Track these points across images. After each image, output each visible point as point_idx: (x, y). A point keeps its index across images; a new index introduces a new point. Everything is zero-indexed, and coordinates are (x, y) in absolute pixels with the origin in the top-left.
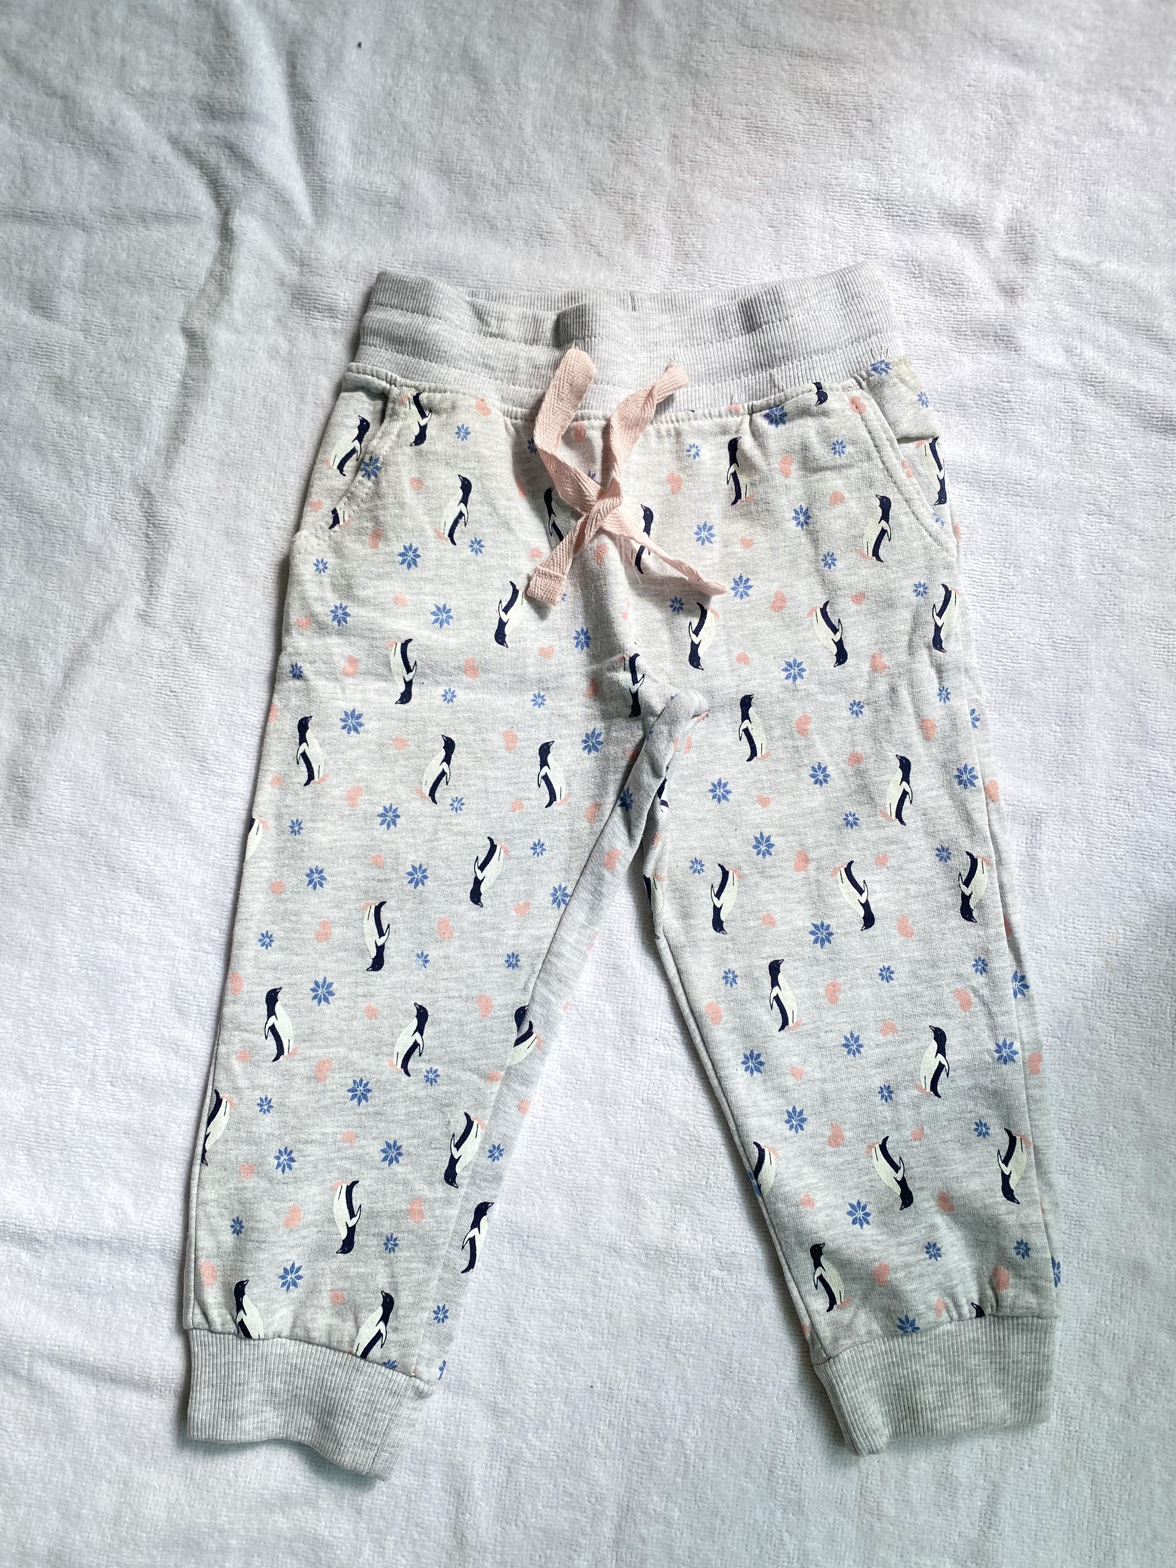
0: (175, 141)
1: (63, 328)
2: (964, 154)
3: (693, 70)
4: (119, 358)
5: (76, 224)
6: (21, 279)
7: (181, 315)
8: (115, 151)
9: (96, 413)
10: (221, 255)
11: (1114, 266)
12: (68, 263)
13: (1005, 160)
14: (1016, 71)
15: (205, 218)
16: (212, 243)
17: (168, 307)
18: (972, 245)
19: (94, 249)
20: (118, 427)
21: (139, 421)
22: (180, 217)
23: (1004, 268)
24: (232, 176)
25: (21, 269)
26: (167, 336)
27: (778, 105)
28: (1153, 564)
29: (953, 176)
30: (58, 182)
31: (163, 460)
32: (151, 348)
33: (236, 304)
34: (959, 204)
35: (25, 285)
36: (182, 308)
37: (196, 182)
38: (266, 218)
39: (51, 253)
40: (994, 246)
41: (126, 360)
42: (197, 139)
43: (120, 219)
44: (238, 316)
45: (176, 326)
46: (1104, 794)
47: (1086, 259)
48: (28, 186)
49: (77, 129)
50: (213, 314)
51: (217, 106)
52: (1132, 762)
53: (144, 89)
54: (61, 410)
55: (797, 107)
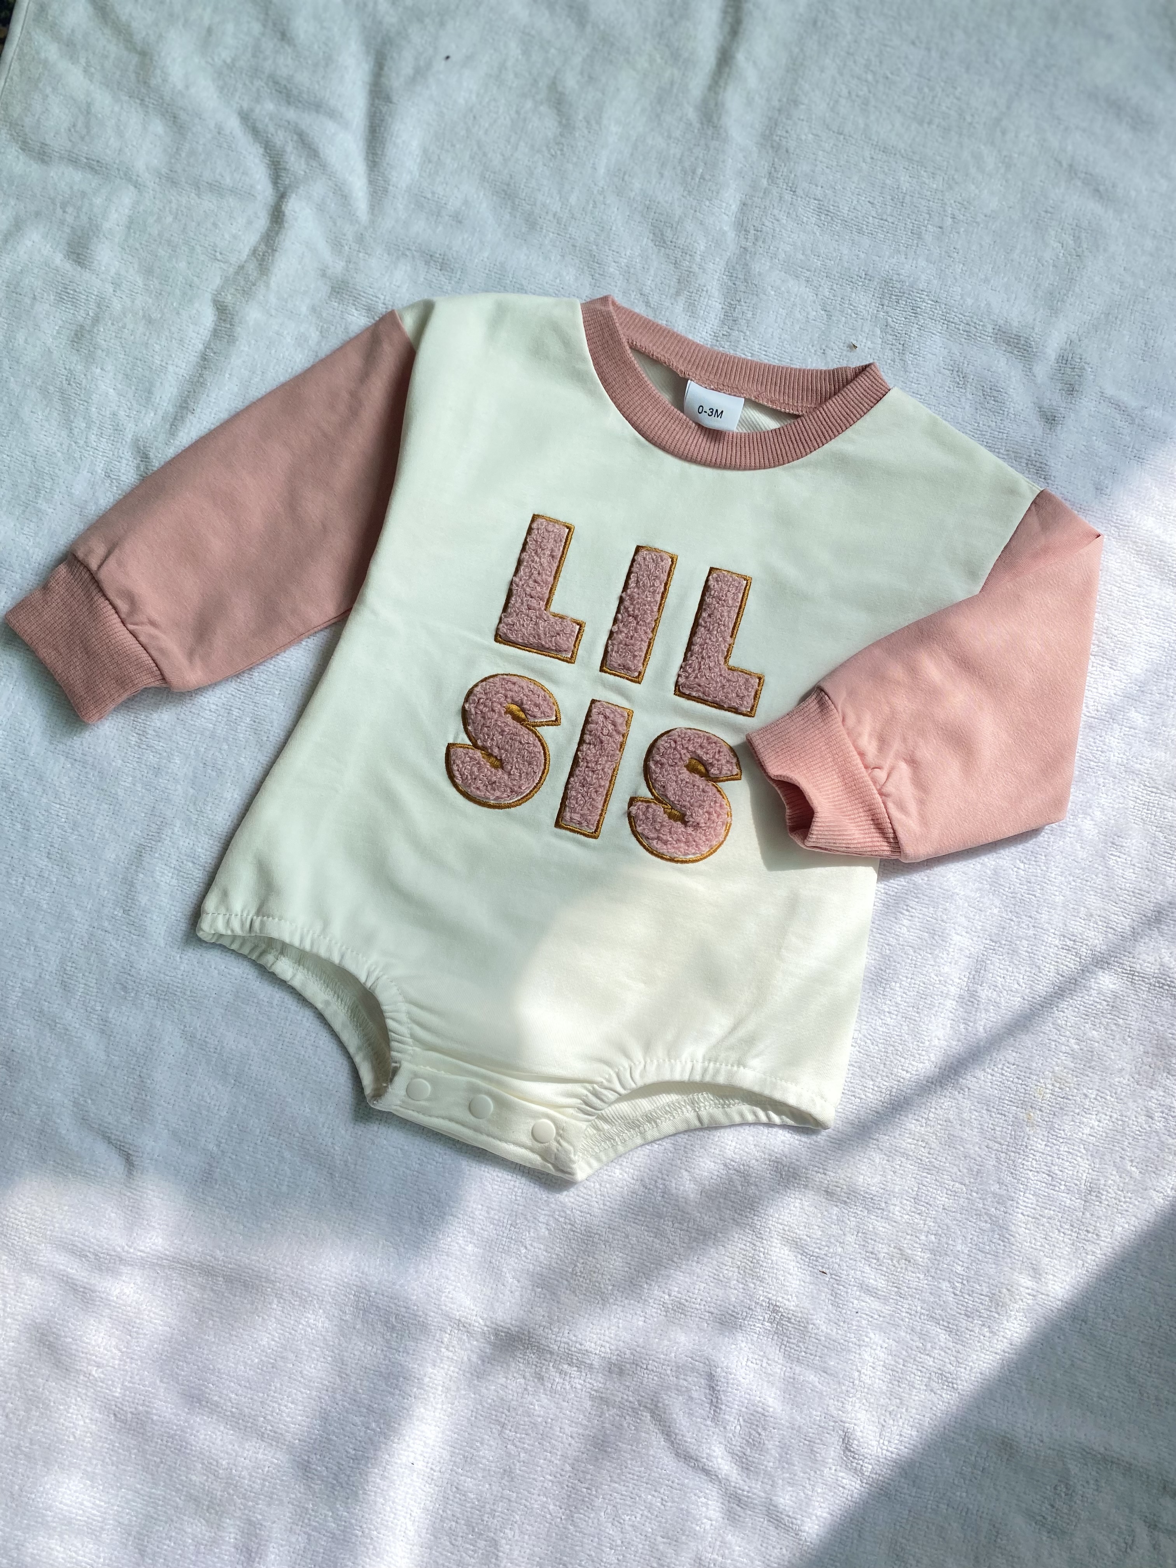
0: (245, 117)
1: (94, 277)
2: (1028, 276)
3: (775, 144)
4: (144, 316)
5: (130, 180)
6: (62, 222)
7: (215, 288)
8: (183, 116)
9: (109, 368)
10: (268, 235)
11: (1158, 414)
12: (114, 216)
13: (1068, 291)
14: (1093, 207)
15: (259, 198)
16: (262, 222)
17: (204, 277)
18: (1021, 366)
19: (141, 208)
20: (129, 386)
21: (152, 384)
22: (233, 191)
23: (1048, 394)
24: (295, 162)
25: (64, 212)
26: (197, 305)
27: (853, 194)
28: (1148, 717)
29: (1014, 296)
30: (120, 134)
31: (168, 427)
32: (178, 313)
33: (273, 285)
34: (1015, 324)
35: (68, 230)
36: (218, 281)
37: (257, 161)
38: (321, 208)
39: (98, 201)
40: (1042, 370)
41: (150, 321)
42: (267, 120)
43: (174, 183)
44: (273, 299)
45: (208, 297)
46: (1057, 942)
47: (1132, 402)
48: (88, 132)
49: (149, 87)
50: (247, 292)
51: (295, 92)
52: (1091, 916)
53: (225, 62)
54: (75, 358)
55: (872, 201)
